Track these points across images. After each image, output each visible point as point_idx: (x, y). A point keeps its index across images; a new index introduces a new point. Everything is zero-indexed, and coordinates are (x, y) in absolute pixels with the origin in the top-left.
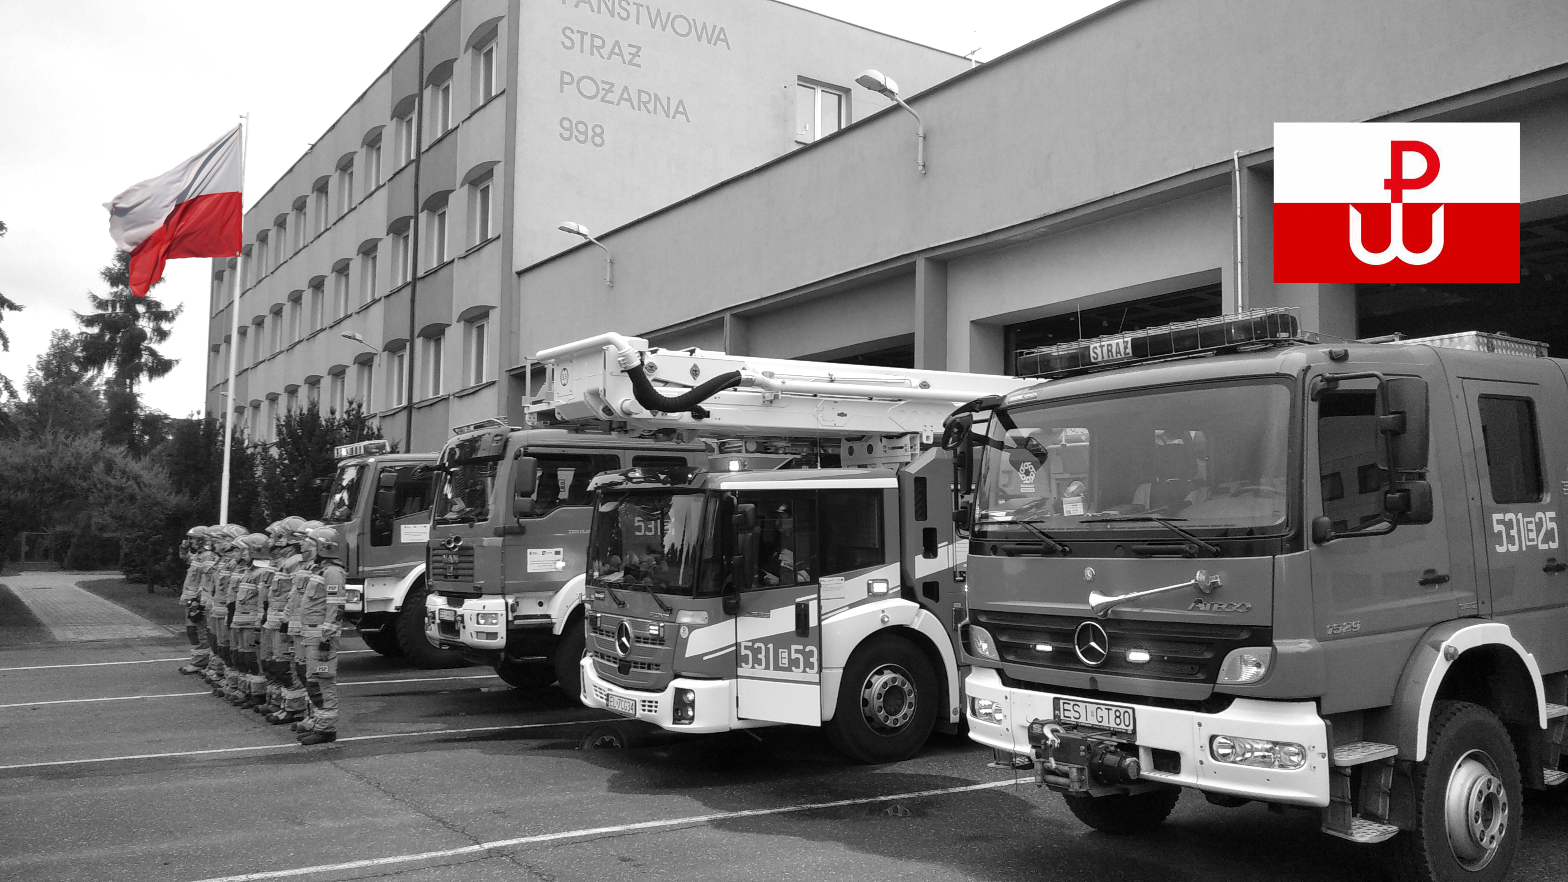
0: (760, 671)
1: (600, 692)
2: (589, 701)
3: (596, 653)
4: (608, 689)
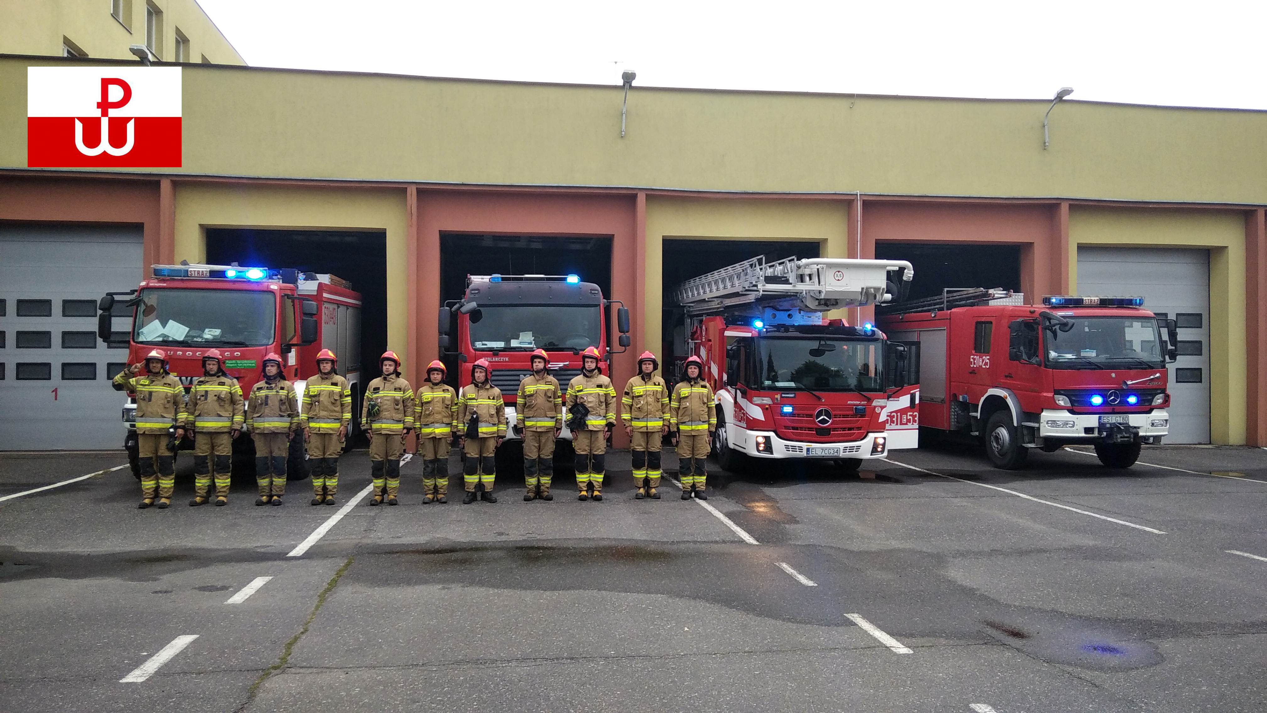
0: (894, 426)
1: (794, 447)
2: (777, 455)
3: (786, 427)
4: (807, 445)
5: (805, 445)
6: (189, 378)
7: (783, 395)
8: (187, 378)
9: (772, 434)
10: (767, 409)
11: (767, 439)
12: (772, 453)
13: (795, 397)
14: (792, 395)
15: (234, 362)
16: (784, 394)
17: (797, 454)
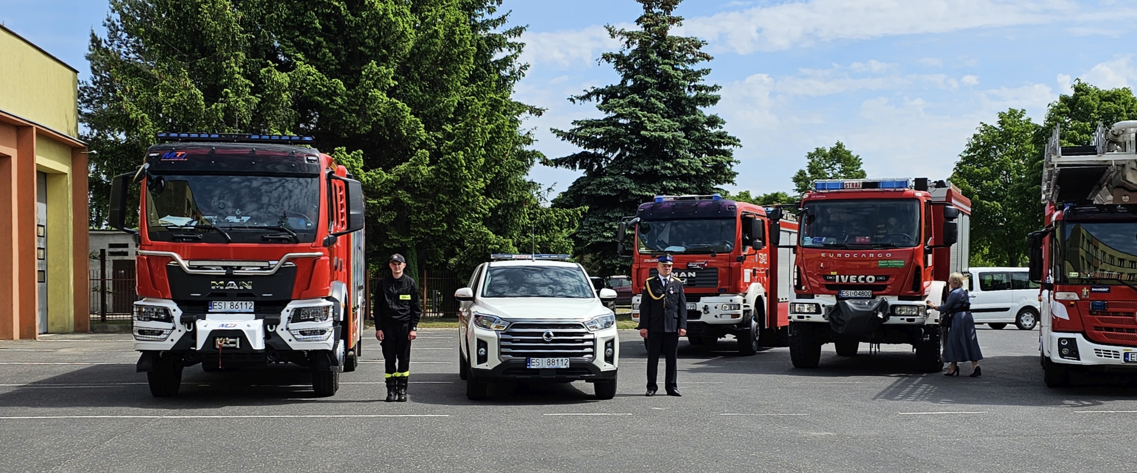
1: (1107, 353)
2: (1084, 361)
3: (1097, 328)
4: (1124, 350)
5: (1121, 350)
6: (847, 277)
7: (1093, 289)
8: (845, 277)
9: (1079, 337)
10: (1072, 305)
11: (1073, 341)
12: (1079, 359)
13: (1109, 291)
14: (1106, 290)
15: (885, 262)
16: (1095, 288)
17: (1112, 361)
